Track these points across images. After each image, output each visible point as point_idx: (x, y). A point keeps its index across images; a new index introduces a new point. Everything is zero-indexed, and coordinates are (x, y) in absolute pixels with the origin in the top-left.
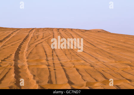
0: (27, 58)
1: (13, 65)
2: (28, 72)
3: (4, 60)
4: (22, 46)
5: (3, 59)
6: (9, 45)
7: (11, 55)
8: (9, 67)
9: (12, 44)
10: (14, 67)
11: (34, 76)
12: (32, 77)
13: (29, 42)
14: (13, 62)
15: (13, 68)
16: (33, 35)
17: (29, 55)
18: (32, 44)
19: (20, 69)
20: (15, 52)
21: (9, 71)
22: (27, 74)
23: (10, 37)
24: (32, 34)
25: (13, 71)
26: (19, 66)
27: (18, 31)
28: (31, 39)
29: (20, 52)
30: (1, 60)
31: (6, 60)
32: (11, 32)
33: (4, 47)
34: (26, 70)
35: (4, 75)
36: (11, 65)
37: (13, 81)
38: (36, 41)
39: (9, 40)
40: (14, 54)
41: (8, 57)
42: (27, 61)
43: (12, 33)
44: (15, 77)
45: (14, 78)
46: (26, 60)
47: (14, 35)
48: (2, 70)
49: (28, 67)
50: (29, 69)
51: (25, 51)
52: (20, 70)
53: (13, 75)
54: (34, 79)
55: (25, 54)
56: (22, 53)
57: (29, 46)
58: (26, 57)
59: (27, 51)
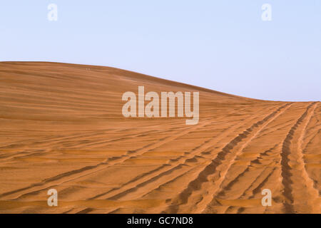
0: (304, 152)
1: (280, 162)
2: (306, 174)
3: (265, 154)
4: (295, 131)
5: (263, 152)
6: (273, 130)
7: (276, 145)
8: (274, 165)
9: (278, 127)
10: (281, 166)
11: (316, 182)
12: (312, 184)
13: (306, 124)
14: (280, 157)
15: (279, 166)
16: (315, 113)
17: (307, 146)
18: (313, 128)
19: (291, 169)
20: (283, 142)
21: (272, 173)
22: (303, 178)
23: (276, 117)
24: (312, 112)
25: (279, 171)
26: (290, 164)
27: (289, 106)
28: (310, 120)
29: (291, 141)
30: (261, 154)
31: (268, 153)
32: (278, 108)
33: (265, 132)
34: (301, 171)
35: (265, 178)
36: (277, 162)
37: (280, 189)
38: (318, 123)
39: (274, 121)
40: (282, 145)
41: (272, 149)
42: (304, 157)
43: (279, 110)
44: (283, 182)
45: (281, 184)
46: (302, 155)
47: (281, 112)
48: (262, 170)
49: (305, 166)
50: (306, 169)
51: (300, 139)
52: (291, 171)
53: (280, 179)
54: (315, 187)
55: (299, 144)
56: (296, 142)
57: (307, 132)
58: (301, 150)
59: (304, 139)
